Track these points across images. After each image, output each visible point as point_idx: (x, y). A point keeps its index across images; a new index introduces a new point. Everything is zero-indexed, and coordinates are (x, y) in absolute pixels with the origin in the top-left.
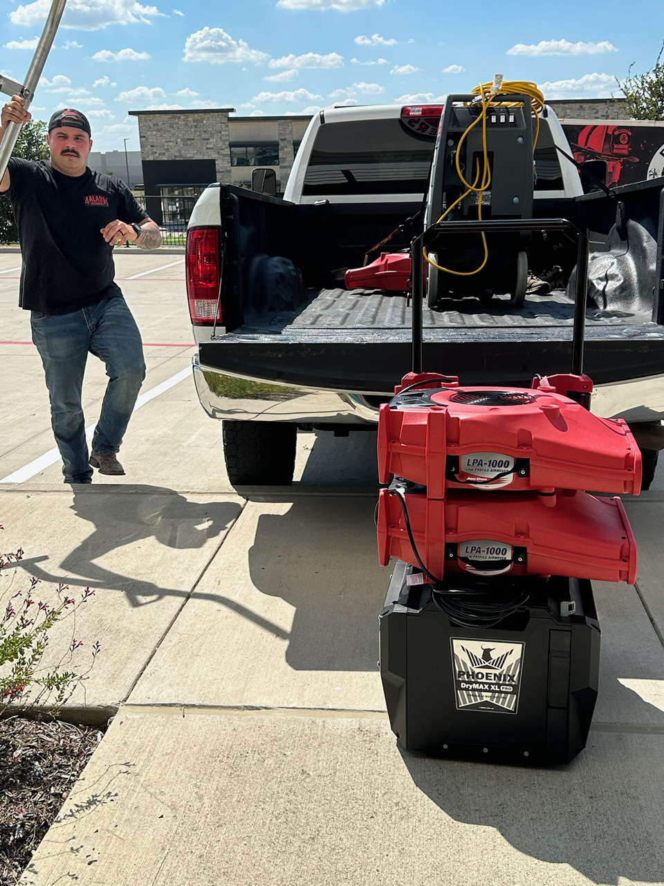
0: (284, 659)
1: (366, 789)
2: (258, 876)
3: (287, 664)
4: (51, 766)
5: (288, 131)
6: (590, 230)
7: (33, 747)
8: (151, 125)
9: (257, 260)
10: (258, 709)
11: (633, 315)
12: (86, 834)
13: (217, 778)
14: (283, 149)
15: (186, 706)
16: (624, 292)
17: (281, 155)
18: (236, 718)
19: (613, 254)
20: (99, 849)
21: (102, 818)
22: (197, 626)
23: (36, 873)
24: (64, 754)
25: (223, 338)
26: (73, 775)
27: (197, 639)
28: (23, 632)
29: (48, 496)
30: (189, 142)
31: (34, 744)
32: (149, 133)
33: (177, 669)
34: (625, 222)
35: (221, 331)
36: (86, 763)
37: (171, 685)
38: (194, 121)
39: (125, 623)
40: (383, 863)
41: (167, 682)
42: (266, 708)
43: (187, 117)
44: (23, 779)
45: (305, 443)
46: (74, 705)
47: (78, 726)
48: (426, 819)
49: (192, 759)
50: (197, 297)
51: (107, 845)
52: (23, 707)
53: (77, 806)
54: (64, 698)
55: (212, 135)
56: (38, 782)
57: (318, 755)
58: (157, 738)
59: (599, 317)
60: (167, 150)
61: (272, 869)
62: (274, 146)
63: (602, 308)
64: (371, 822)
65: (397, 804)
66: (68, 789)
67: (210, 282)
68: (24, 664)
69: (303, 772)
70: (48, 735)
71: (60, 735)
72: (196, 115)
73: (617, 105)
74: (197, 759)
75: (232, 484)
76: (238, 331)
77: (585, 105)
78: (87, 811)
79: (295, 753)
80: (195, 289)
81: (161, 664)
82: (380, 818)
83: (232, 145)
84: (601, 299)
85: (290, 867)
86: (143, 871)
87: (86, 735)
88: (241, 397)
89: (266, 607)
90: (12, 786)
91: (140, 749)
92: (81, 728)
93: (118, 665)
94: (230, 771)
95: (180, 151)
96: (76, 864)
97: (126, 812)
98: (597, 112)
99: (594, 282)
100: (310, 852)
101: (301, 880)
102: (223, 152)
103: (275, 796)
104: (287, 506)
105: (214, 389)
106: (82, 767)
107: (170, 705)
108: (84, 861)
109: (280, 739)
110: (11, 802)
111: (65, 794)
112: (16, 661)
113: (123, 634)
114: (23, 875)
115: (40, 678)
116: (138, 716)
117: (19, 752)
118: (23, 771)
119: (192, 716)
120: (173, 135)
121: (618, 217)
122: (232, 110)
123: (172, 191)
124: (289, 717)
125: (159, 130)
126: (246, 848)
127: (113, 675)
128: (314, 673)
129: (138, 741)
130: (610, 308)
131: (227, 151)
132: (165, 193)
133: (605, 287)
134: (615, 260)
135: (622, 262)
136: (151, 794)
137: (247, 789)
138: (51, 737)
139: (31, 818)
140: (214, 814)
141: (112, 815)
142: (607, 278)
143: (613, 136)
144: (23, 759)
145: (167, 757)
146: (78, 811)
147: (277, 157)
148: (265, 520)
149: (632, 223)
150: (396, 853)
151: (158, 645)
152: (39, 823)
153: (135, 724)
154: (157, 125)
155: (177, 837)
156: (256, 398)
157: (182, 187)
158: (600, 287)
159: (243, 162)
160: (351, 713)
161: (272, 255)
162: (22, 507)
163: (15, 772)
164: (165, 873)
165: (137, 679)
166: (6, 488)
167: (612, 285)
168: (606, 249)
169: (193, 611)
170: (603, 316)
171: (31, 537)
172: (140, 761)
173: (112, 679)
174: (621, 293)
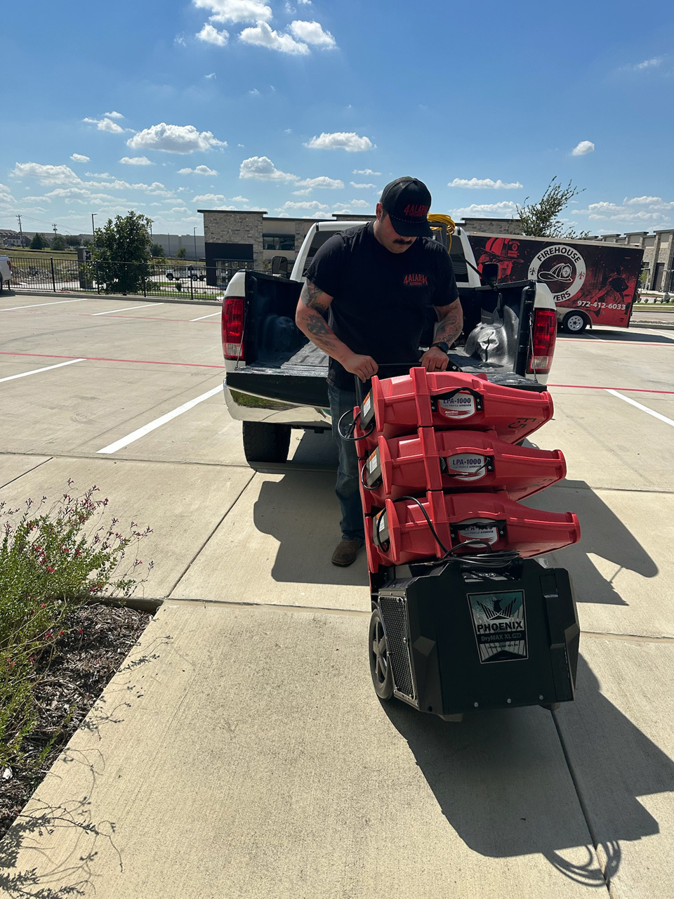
0: (270, 574)
1: (314, 657)
2: (243, 708)
3: (271, 578)
4: (119, 635)
5: (301, 229)
6: (484, 309)
7: (108, 623)
8: (212, 219)
9: (269, 318)
10: (251, 604)
11: (503, 366)
12: (137, 678)
13: (222, 647)
14: (297, 240)
15: (207, 601)
16: (499, 352)
17: (296, 244)
18: (238, 610)
19: (494, 327)
20: (145, 688)
21: (148, 669)
22: (218, 551)
23: (105, 702)
24: (127, 628)
25: (243, 369)
26: (132, 642)
27: (217, 559)
28: (104, 552)
29: (128, 463)
30: (236, 232)
31: (109, 621)
32: (210, 225)
33: (202, 578)
34: (502, 307)
35: (242, 364)
36: (141, 634)
37: (198, 588)
38: (240, 218)
39: (172, 547)
40: (321, 702)
41: (195, 586)
42: (256, 604)
43: (236, 216)
44: (101, 643)
45: (296, 436)
46: (135, 598)
47: (137, 611)
48: (350, 676)
49: (208, 634)
50: (228, 342)
51: (150, 686)
52: (102, 598)
53: (132, 662)
54: (129, 594)
55: (252, 229)
56: (110, 644)
57: (287, 634)
58: (187, 620)
59: (481, 366)
60: (222, 236)
61: (252, 704)
62: (292, 238)
63: (484, 361)
64: (315, 677)
65: (333, 667)
66: (129, 650)
67: (237, 332)
68: (104, 571)
69: (277, 645)
70: (119, 616)
71: (126, 616)
72: (242, 215)
73: (515, 223)
74: (211, 634)
75: (247, 460)
76: (253, 365)
77: (493, 223)
78: (138, 666)
79: (273, 633)
80: (227, 336)
81: (192, 574)
82: (321, 674)
83: (264, 236)
84: (484, 355)
85: (263, 703)
86: (171, 702)
87: (142, 617)
88: (255, 407)
89: (262, 541)
90: (93, 647)
91: (175, 627)
92: (139, 613)
93: (165, 574)
94: (231, 643)
95: (230, 238)
96: (130, 697)
97: (164, 666)
98: (501, 228)
99: (481, 344)
100: (276, 695)
101: (269, 711)
102: (259, 240)
103: (257, 659)
104: (282, 476)
105: (236, 400)
106: (138, 637)
107: (197, 600)
108: (135, 695)
109: (264, 624)
110: (92, 657)
111: (126, 653)
112: (100, 569)
113: (170, 554)
114: (96, 703)
115: (113, 582)
116: (176, 606)
117: (99, 626)
118: (101, 638)
119: (210, 608)
120: (226, 227)
121: (499, 302)
122: (265, 213)
123: (223, 263)
124: (271, 611)
125: (217, 223)
126: (236, 691)
127: (162, 580)
128: (289, 583)
129: (174, 622)
130: (489, 361)
131: (261, 239)
132: (219, 265)
133: (487, 347)
134: (494, 331)
135: (499, 333)
136: (180, 656)
137: (241, 654)
138: (120, 617)
139: (104, 668)
140: (218, 669)
141: (155, 667)
142: (489, 342)
143: (508, 245)
144: (101, 630)
145: (192, 633)
146: (133, 666)
147: (293, 245)
148: (266, 485)
149: (507, 307)
150: (330, 696)
151: (192, 562)
152: (109, 671)
153: (174, 611)
154: (216, 220)
155: (194, 683)
156: (265, 408)
157: (230, 261)
158: (484, 347)
159: (271, 247)
160: (309, 609)
161: (280, 315)
162: (111, 470)
163: (96, 638)
164: (185, 704)
165: (177, 583)
166: (101, 456)
167: (492, 346)
168: (490, 323)
169: (216, 541)
170: (484, 366)
171: (115, 489)
172: (175, 635)
173: (161, 583)
174: (497, 351)
